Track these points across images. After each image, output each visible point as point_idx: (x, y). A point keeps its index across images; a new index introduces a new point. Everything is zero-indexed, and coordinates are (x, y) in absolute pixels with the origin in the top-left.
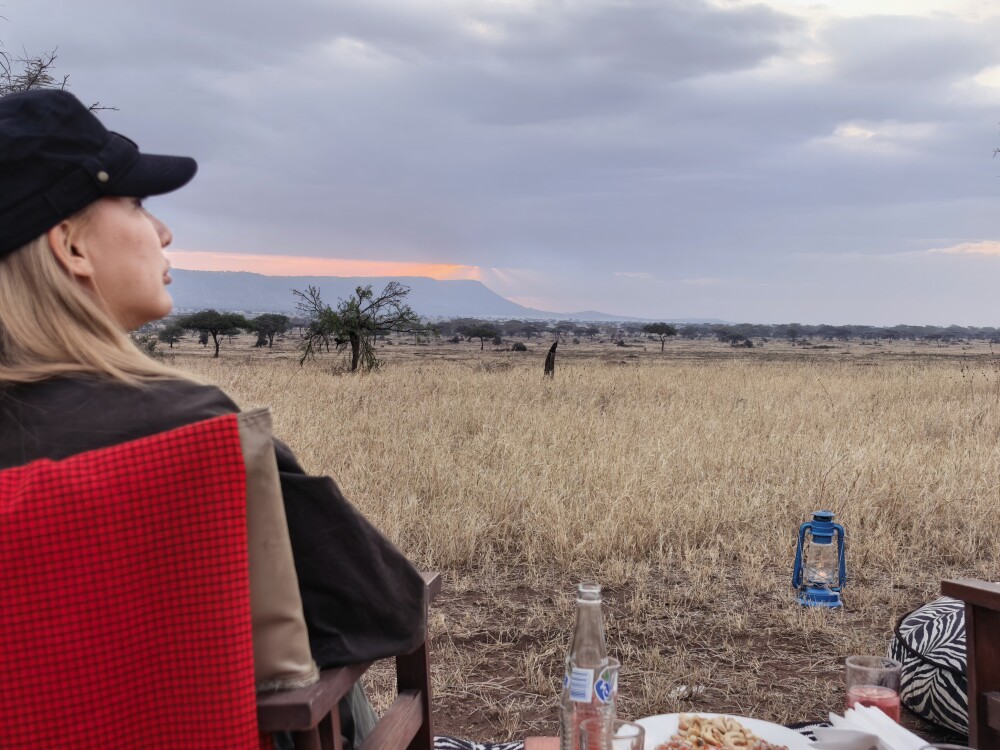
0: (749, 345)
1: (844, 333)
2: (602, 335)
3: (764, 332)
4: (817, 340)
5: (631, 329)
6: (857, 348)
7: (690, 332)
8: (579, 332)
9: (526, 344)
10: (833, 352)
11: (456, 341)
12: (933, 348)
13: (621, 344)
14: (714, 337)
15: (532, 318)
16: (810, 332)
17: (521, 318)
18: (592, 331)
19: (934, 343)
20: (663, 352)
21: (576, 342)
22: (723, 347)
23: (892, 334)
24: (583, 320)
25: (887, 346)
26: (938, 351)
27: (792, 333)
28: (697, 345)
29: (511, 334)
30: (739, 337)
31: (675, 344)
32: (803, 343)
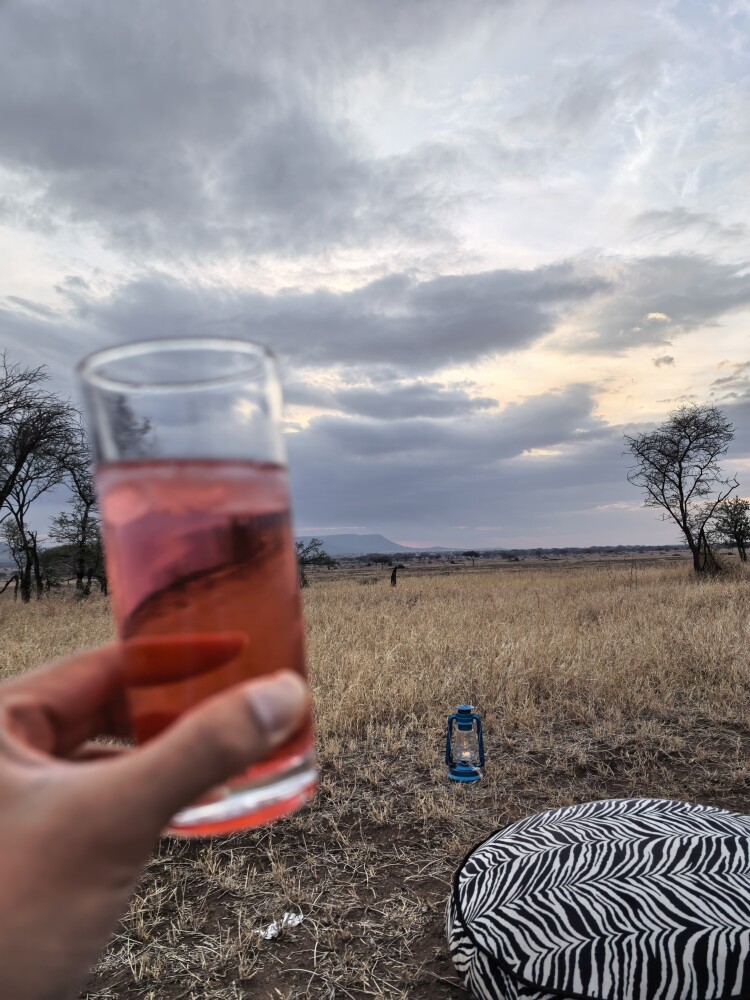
0: (517, 560)
1: (564, 552)
2: (443, 558)
3: (524, 553)
4: (552, 556)
5: (457, 554)
6: (572, 559)
7: (487, 554)
8: (431, 557)
9: (405, 565)
10: (559, 562)
11: (369, 565)
12: (610, 557)
13: (453, 562)
14: (500, 557)
15: (408, 551)
16: (548, 552)
17: (402, 552)
18: (438, 557)
19: (610, 555)
20: (473, 566)
21: (430, 562)
22: (504, 562)
23: (589, 551)
24: (433, 552)
25: (587, 557)
26: (612, 558)
27: (538, 553)
28: (490, 561)
29: (397, 560)
30: (512, 557)
31: (479, 561)
32: (545, 558)
